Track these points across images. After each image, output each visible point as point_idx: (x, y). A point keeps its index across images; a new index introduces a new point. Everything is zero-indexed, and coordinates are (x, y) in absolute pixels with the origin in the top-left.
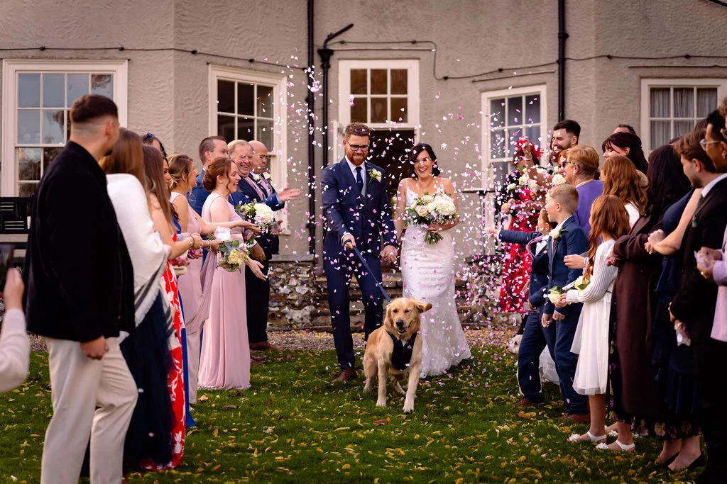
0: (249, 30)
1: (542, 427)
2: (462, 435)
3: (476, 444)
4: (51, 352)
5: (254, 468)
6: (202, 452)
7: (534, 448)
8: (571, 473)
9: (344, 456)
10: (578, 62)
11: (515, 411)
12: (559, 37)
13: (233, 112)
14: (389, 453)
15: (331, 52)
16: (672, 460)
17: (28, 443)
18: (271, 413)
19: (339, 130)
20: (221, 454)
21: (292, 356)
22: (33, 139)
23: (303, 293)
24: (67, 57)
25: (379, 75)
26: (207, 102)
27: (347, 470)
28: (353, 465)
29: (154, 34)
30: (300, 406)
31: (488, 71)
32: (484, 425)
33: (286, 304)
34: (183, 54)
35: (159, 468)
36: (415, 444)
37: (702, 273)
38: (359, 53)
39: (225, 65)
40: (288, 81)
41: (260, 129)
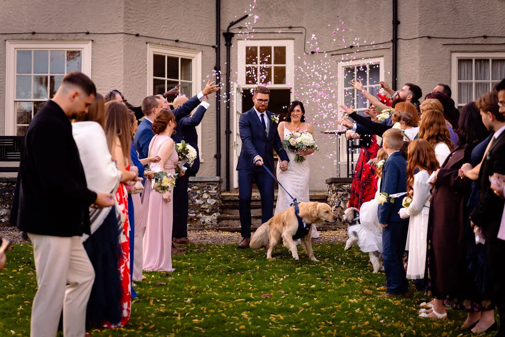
0: (176, 20)
1: (380, 300)
2: (324, 305)
3: (334, 312)
5: (178, 327)
6: (142, 315)
7: (375, 315)
8: (401, 334)
9: (240, 319)
10: (407, 41)
11: (362, 289)
12: (393, 24)
13: (164, 77)
14: (273, 318)
15: (232, 35)
16: (474, 326)
17: (23, 307)
18: (190, 288)
19: (238, 89)
20: (155, 317)
21: (205, 248)
22: (27, 95)
23: (212, 204)
24: (50, 39)
25: (266, 50)
26: (146, 70)
27: (243, 330)
28: (247, 326)
29: (110, 22)
30: (210, 284)
31: (342, 48)
32: (339, 298)
33: (200, 211)
34: (131, 36)
35: (113, 326)
36: (290, 311)
37: (495, 192)
38: (251, 35)
39: (159, 44)
40: (202, 55)
41: (183, 89)
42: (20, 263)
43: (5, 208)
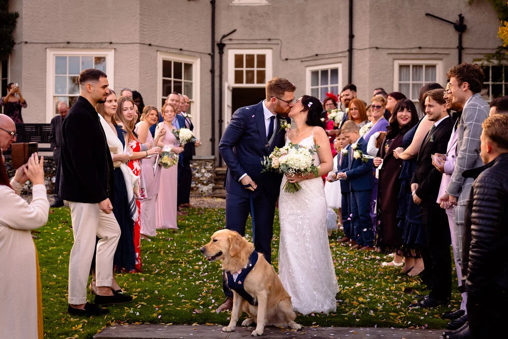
0: (180, 33)
4: (71, 209)
10: (360, 51)
12: (349, 37)
13: (170, 77)
15: (224, 45)
16: (410, 270)
17: (62, 257)
18: (191, 242)
19: (228, 88)
21: (203, 211)
22: (63, 92)
23: (208, 177)
24: (81, 47)
25: (250, 58)
26: (157, 72)
29: (128, 35)
31: (310, 55)
33: (199, 183)
34: (145, 45)
37: (437, 168)
38: (239, 45)
39: (167, 52)
40: (201, 60)
41: (185, 87)
42: (59, 222)
43: (47, 180)
